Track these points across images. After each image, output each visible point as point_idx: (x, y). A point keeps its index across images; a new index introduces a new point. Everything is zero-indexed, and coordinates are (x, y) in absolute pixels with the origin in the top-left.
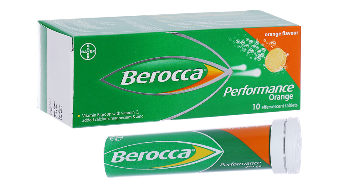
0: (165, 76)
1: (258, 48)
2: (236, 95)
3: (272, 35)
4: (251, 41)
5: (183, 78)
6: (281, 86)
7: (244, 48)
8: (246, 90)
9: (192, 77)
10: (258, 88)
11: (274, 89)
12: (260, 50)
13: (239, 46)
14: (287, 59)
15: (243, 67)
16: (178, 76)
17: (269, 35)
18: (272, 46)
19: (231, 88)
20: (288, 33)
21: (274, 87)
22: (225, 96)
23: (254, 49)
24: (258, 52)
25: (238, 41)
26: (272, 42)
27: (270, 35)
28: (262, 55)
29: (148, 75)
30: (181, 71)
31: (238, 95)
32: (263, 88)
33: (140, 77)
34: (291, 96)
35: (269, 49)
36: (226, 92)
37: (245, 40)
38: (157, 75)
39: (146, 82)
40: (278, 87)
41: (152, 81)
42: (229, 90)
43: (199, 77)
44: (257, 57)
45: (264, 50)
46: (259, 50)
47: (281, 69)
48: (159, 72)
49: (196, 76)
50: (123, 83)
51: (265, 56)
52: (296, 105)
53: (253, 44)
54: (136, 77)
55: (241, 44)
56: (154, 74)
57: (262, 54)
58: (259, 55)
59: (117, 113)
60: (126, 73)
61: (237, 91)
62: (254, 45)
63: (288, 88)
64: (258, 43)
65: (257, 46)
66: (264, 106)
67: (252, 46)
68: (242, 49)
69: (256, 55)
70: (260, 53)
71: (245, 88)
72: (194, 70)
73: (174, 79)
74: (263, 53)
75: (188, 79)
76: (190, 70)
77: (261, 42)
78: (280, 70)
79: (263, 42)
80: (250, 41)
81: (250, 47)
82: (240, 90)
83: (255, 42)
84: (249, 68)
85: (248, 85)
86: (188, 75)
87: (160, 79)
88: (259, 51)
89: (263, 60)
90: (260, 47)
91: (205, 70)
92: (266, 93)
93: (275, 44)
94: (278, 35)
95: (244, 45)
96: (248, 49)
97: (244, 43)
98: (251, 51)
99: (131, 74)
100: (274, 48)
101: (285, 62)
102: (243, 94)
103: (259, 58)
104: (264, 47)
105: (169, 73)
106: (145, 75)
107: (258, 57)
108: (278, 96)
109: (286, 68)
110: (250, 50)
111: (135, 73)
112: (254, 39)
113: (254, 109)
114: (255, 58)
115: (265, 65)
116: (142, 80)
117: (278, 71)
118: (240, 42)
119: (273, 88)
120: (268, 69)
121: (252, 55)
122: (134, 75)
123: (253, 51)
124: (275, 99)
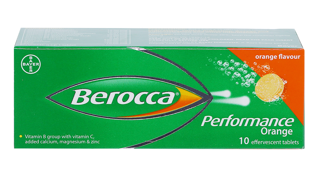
0: (126, 98)
1: (246, 72)
2: (217, 125)
3: (264, 58)
4: (237, 64)
5: (149, 101)
6: (277, 119)
7: (228, 71)
8: (231, 120)
9: (160, 101)
10: (246, 119)
11: (267, 122)
12: (249, 74)
13: (222, 69)
14: (284, 87)
15: (227, 93)
16: (143, 98)
17: (261, 57)
18: (264, 71)
19: (211, 118)
20: (287, 56)
21: (268, 119)
22: (203, 125)
23: (241, 73)
24: (246, 77)
25: (220, 63)
26: (266, 67)
27: (263, 58)
28: (252, 80)
29: (105, 95)
30: (146, 93)
31: (221, 125)
32: (253, 120)
33: (94, 97)
34: (290, 131)
35: (261, 74)
36: (204, 121)
37: (229, 61)
38: (116, 97)
39: (103, 103)
40: (272, 120)
41: (110, 102)
42: (208, 119)
43: (170, 102)
44: (244, 83)
45: (255, 75)
46: (247, 74)
47: (277, 98)
48: (118, 93)
49: (166, 101)
50: (74, 102)
51: (256, 81)
52: (296, 143)
53: (240, 67)
54: (90, 97)
55: (224, 66)
56: (113, 95)
57: (251, 78)
58: (247, 80)
59: (67, 136)
60: (78, 92)
61: (219, 121)
62: (241, 69)
63: (287, 122)
64: (246, 66)
65: (244, 69)
66: (255, 141)
67: (238, 69)
68: (226, 72)
69: (243, 80)
70: (249, 79)
71: (230, 118)
72: (163, 93)
73: (138, 101)
74: (253, 78)
75: (155, 103)
76: (158, 93)
77: (250, 64)
78: (275, 100)
79: (253, 65)
80: (235, 63)
81: (236, 70)
82: (223, 119)
83: (242, 65)
84: (233, 95)
85: (233, 115)
86: (155, 99)
87: (120, 101)
88: (248, 76)
89: (252, 87)
90: (249, 71)
91: (177, 94)
92: (257, 125)
93: (269, 68)
94: (272, 58)
95: (228, 67)
96: (232, 72)
97: (228, 65)
98: (237, 75)
99: (83, 93)
100: (267, 73)
101: (283, 91)
102: (227, 125)
103: (248, 84)
104: (254, 71)
105: (131, 95)
106: (102, 96)
107: (246, 83)
108: (272, 130)
109: (284, 97)
110: (235, 73)
111: (89, 92)
112: (241, 60)
113: (241, 144)
114: (242, 84)
115: (255, 93)
116: (97, 100)
117: (272, 101)
118: (223, 63)
119: (266, 120)
120: (259, 97)
121: (238, 79)
122: (87, 95)
123: (239, 75)
124: (269, 134)
